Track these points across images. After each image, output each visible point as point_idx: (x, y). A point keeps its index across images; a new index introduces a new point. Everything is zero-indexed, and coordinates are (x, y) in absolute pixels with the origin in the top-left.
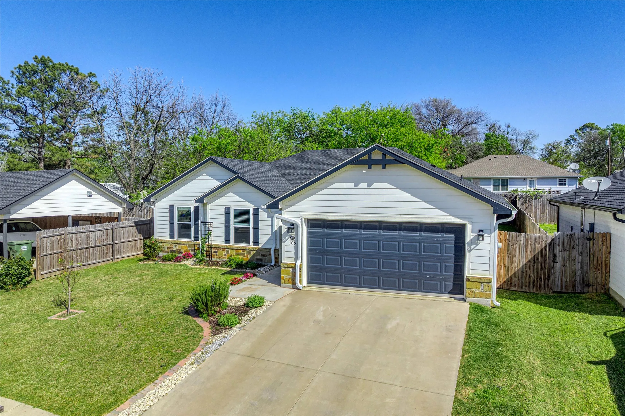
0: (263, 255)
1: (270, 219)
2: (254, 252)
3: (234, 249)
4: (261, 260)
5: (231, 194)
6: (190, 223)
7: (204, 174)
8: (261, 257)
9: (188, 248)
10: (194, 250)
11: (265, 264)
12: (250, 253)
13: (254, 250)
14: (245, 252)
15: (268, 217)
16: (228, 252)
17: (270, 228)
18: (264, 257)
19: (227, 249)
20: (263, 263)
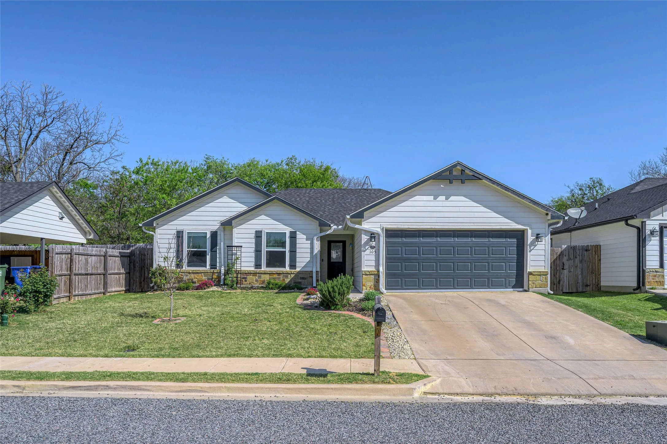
0: (303, 278)
1: (309, 242)
2: (293, 276)
3: (268, 274)
4: (300, 283)
5: (263, 217)
6: (205, 250)
7: (225, 197)
8: (300, 280)
9: (204, 277)
10: (212, 278)
11: (305, 286)
12: (287, 277)
13: (292, 274)
14: (281, 276)
15: (307, 239)
16: (260, 277)
17: (309, 250)
18: (303, 280)
19: (259, 273)
20: (303, 286)
